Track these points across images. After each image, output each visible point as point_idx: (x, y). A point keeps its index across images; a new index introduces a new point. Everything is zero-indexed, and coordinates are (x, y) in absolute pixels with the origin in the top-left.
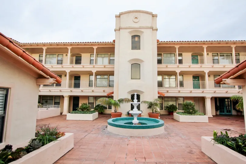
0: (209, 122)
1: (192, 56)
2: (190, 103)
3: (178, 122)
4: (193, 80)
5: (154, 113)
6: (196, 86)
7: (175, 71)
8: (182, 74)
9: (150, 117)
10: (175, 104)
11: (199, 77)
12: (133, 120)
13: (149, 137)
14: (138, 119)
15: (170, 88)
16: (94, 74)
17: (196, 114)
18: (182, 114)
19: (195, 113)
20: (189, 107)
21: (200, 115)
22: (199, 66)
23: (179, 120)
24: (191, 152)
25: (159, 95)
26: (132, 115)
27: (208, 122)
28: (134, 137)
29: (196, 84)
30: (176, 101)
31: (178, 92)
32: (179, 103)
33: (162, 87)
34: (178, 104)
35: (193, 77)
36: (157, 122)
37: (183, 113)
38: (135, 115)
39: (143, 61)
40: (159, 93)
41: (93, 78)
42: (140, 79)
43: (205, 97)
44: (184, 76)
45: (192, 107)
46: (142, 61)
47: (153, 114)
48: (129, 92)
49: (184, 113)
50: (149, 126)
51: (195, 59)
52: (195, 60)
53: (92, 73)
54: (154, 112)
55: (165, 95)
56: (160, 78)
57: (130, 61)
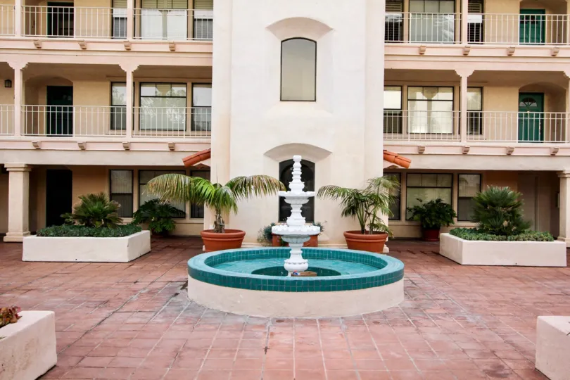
0: (568, 266)
1: (522, 11)
2: (504, 194)
3: (456, 267)
4: (520, 109)
5: (367, 232)
6: (530, 131)
7: (453, 72)
8: (480, 82)
9: (349, 248)
10: (446, 200)
11: (542, 95)
12: (287, 261)
13: (347, 320)
14: (304, 256)
15: (431, 136)
16: (129, 80)
17: (522, 236)
18: (473, 235)
19: (518, 232)
20: (500, 209)
21: (537, 239)
22: (547, 53)
23: (461, 259)
24: (496, 371)
25: (389, 164)
26: (285, 239)
27: (565, 264)
28: (289, 321)
29: (531, 121)
30: (452, 188)
31: (459, 151)
32: (461, 195)
33: (401, 132)
34: (459, 198)
35: (521, 94)
36: (380, 264)
37: (474, 231)
38: (294, 240)
39: (332, 29)
40: (386, 156)
41: (124, 94)
42: (315, 100)
43: (561, 172)
44: (486, 89)
45: (510, 209)
46: (325, 29)
47: (364, 235)
48: (270, 154)
49: (481, 231)
50: (345, 281)
51: (533, 23)
52: (533, 28)
53: (124, 75)
54: (367, 228)
55: (412, 166)
56: (393, 99)
57: (273, 28)
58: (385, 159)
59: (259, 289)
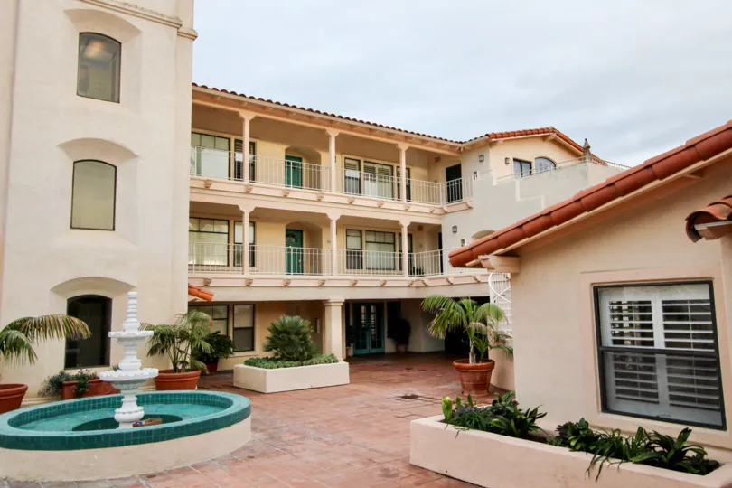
0: (351, 383)
1: (287, 157)
3: (263, 396)
4: (287, 245)
5: (180, 371)
6: (295, 265)
7: (237, 207)
8: (259, 217)
11: (301, 232)
12: (117, 410)
13: (222, 461)
14: (139, 403)
17: (314, 360)
18: (272, 363)
19: (310, 357)
20: (293, 337)
21: (326, 362)
22: (314, 197)
23: (265, 388)
25: (193, 298)
26: (115, 386)
27: (348, 382)
28: (161, 474)
29: (294, 255)
30: (227, 319)
31: (242, 283)
32: (235, 326)
34: (235, 329)
35: (287, 230)
37: (267, 359)
38: (125, 386)
39: (135, 156)
40: (191, 291)
42: (114, 229)
43: (326, 301)
44: (258, 224)
45: (301, 336)
46: (129, 155)
47: (176, 374)
48: (58, 290)
49: (276, 360)
50: (187, 426)
51: (294, 168)
52: (294, 172)
54: (180, 367)
55: (215, 299)
57: (67, 147)
58: (190, 293)
59: (121, 444)
